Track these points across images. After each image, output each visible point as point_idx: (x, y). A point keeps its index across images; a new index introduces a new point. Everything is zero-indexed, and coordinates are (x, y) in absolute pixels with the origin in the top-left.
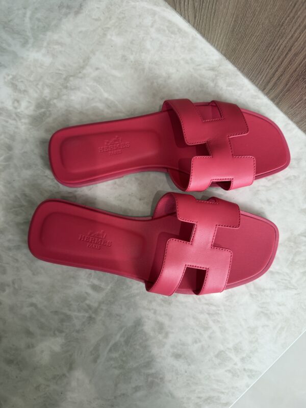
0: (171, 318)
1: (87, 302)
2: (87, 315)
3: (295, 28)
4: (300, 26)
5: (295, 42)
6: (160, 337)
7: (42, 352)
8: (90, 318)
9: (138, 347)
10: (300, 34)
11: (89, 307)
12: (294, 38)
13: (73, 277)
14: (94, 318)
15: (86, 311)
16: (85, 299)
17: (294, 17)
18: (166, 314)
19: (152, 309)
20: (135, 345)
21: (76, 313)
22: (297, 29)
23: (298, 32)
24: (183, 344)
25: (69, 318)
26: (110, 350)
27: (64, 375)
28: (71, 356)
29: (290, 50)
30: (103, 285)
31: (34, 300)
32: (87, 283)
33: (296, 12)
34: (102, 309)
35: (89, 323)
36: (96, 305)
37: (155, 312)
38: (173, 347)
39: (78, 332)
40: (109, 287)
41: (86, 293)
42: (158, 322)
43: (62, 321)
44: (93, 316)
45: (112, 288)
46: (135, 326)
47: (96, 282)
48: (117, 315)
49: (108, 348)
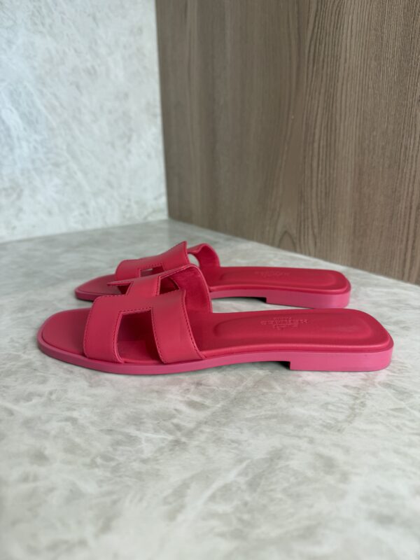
0: (347, 451)
1: (175, 421)
2: (171, 438)
3: (407, 184)
4: (410, 179)
5: (412, 197)
6: (331, 480)
7: (51, 490)
8: (177, 443)
9: (279, 496)
10: (413, 186)
11: (178, 427)
12: (410, 194)
13: (157, 392)
14: (184, 443)
15: (170, 432)
16: (172, 417)
17: (402, 177)
18: (336, 445)
19: (305, 437)
20: (272, 490)
21: (150, 435)
22: (409, 184)
23: (411, 185)
24: (390, 496)
25: (132, 440)
26: (212, 498)
27: (83, 543)
28: (114, 502)
29: (411, 208)
30: (208, 402)
31: (75, 414)
32: (180, 398)
33: (403, 170)
34: (202, 432)
35: (171, 450)
36: (192, 425)
37: (311, 441)
38: (366, 499)
39: (144, 461)
40: (219, 406)
41: (176, 410)
42: (320, 456)
43: (118, 443)
44: (183, 439)
45: (223, 406)
46: (272, 460)
47: (197, 398)
48: (233, 441)
49: (208, 493)
